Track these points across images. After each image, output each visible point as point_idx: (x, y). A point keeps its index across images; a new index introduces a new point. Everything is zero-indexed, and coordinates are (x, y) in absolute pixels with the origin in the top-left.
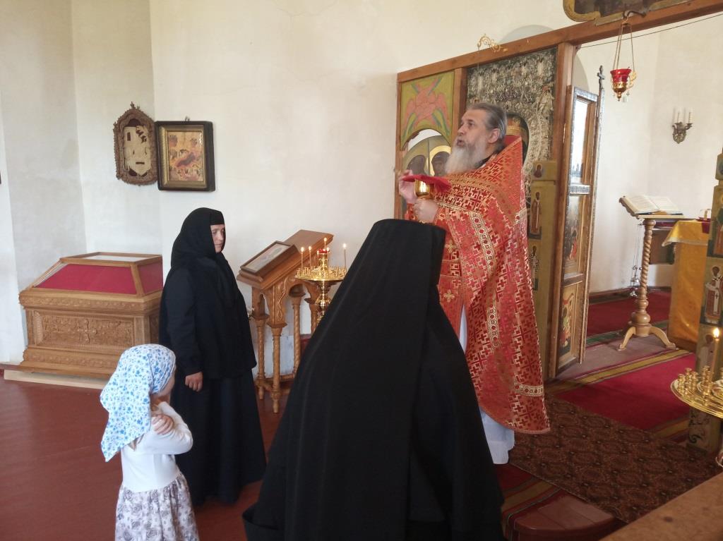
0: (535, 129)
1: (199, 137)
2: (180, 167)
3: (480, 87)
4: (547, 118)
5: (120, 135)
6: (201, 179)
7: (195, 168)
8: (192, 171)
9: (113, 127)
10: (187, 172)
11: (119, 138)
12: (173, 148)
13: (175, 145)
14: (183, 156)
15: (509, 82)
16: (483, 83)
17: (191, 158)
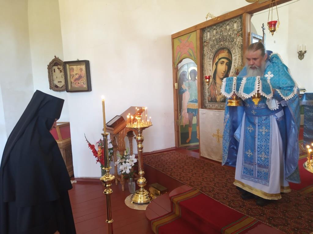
0: (235, 53)
1: (83, 67)
2: (76, 82)
3: (209, 37)
4: (240, 48)
5: (50, 70)
6: (85, 86)
7: (82, 81)
8: (81, 83)
9: (47, 67)
10: (79, 84)
11: (50, 72)
12: (72, 73)
14: (77, 76)
15: (221, 33)
16: (210, 35)
17: (80, 77)
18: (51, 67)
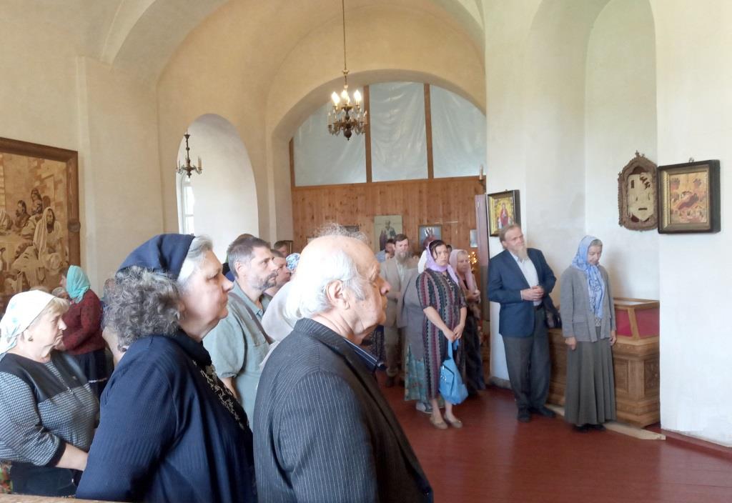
1: (704, 176)
2: (682, 210)
5: (624, 184)
6: (705, 220)
7: (697, 209)
8: (695, 212)
9: (618, 177)
10: (689, 214)
11: (623, 187)
12: (675, 191)
13: (677, 188)
14: (686, 198)
17: (694, 199)
18: (626, 178)
